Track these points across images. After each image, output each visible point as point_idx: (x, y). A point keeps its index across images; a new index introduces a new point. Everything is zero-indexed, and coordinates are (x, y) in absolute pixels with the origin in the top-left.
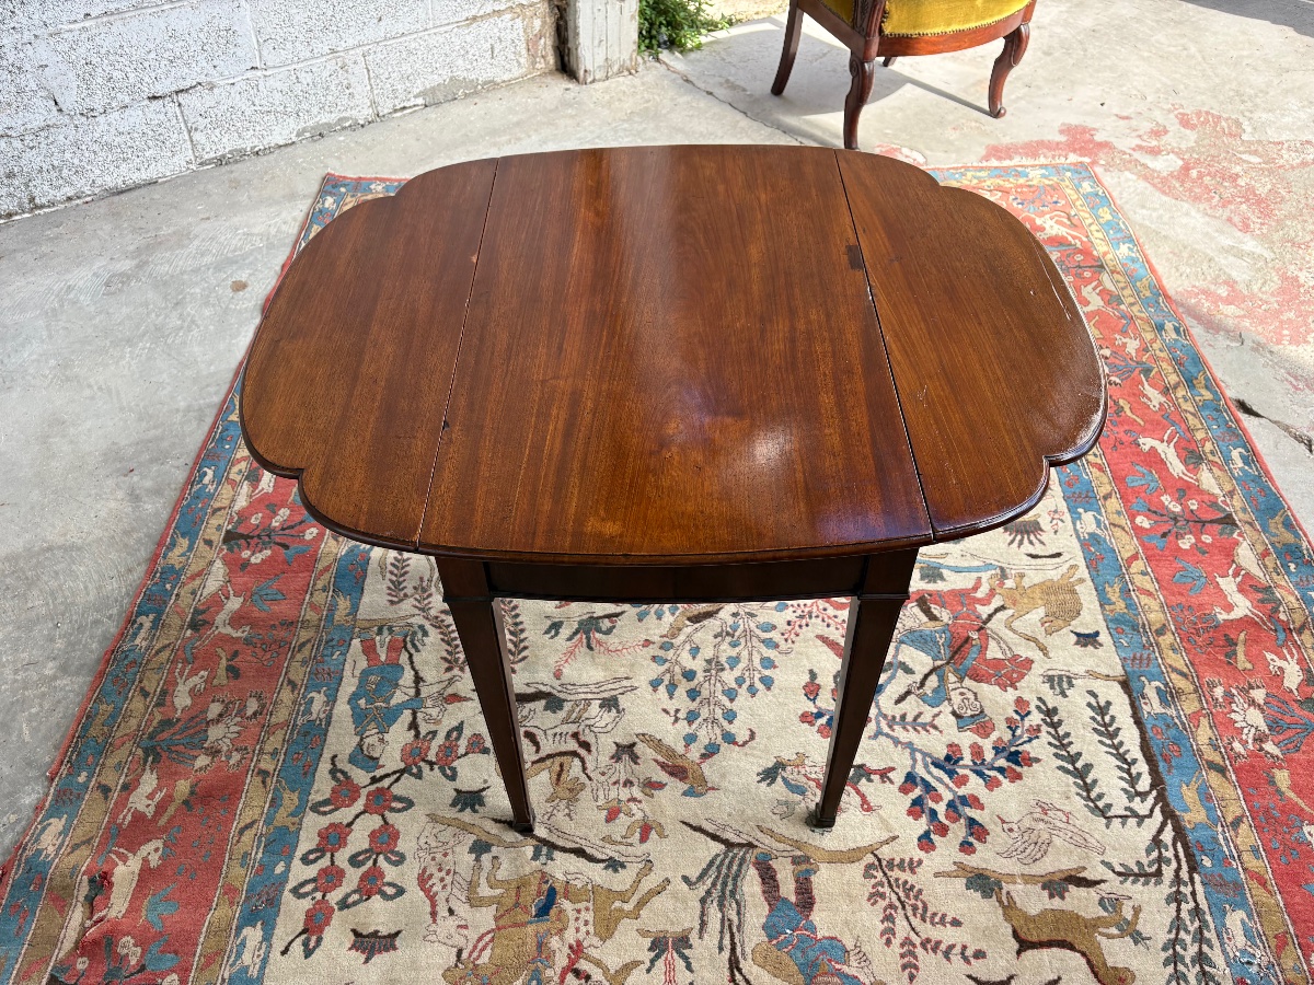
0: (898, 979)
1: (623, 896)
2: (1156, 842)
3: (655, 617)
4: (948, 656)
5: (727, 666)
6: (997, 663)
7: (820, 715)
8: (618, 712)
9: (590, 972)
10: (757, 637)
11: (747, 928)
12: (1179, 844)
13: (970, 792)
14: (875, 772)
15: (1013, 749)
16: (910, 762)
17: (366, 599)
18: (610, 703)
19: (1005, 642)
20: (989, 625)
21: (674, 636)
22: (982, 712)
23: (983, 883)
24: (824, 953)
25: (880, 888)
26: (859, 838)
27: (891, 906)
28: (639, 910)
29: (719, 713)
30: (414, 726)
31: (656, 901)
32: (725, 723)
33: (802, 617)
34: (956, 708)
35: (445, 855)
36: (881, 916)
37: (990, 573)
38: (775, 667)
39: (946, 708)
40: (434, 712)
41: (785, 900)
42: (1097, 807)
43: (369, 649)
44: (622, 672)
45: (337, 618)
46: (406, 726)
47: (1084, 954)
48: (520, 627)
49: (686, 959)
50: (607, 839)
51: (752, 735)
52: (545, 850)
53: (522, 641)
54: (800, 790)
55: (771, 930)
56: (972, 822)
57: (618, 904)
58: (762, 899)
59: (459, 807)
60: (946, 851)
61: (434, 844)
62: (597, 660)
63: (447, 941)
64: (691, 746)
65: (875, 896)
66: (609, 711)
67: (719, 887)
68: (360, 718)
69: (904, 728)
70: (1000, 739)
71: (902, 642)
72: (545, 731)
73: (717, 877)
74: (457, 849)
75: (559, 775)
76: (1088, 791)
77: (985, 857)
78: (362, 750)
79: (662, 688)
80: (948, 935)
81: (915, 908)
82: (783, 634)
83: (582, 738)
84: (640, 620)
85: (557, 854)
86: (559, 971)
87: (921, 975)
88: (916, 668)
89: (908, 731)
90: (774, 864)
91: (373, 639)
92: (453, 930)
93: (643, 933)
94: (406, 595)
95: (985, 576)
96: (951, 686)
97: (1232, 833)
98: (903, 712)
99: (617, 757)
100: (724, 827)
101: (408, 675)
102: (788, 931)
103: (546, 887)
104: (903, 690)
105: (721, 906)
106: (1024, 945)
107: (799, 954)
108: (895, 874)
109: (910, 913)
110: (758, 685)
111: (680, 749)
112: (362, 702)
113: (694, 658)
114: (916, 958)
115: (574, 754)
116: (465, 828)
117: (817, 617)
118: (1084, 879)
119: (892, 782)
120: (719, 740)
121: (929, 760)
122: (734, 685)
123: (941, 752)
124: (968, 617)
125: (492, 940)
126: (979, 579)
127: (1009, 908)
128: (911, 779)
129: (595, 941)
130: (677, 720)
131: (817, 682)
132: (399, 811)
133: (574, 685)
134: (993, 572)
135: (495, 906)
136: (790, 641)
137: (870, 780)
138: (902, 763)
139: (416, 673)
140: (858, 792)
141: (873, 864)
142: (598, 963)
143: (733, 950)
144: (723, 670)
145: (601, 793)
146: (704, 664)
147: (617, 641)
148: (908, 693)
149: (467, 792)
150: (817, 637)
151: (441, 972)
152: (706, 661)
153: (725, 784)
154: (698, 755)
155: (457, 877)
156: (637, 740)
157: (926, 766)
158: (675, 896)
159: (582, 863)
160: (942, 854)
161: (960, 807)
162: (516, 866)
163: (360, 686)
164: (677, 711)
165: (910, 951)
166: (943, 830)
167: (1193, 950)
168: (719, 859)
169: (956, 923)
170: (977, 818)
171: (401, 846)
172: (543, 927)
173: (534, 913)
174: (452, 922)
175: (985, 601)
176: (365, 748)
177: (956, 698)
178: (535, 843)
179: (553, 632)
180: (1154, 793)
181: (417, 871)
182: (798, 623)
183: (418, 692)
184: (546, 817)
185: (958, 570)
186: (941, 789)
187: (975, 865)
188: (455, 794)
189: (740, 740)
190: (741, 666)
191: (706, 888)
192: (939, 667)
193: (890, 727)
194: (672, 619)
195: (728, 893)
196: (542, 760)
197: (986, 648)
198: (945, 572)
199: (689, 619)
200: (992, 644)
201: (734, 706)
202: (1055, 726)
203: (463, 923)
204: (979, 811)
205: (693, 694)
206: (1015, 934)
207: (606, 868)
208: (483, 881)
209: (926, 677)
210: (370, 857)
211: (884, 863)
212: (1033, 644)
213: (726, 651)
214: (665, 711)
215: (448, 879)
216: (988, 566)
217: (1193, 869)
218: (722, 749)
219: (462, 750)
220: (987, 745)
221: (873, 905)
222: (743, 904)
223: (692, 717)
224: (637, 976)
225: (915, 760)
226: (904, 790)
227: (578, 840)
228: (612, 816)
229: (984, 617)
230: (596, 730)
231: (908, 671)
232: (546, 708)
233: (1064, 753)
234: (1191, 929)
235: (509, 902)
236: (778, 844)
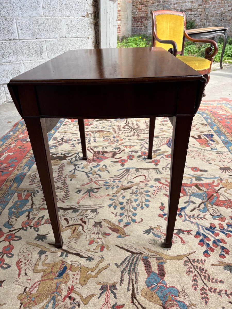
0: (201, 303)
1: (92, 270)
3: (111, 189)
4: (207, 199)
5: (134, 201)
6: (223, 201)
7: (165, 215)
8: (97, 213)
9: (75, 298)
10: (144, 194)
11: (139, 282)
13: (221, 238)
14: (185, 231)
16: (197, 229)
17: (22, 184)
18: (94, 211)
19: (225, 196)
20: (219, 192)
21: (117, 193)
22: (221, 214)
23: (230, 268)
24: (170, 292)
25: (190, 269)
26: (181, 252)
27: (195, 276)
28: (97, 275)
29: (131, 214)
30: (28, 216)
31: (105, 272)
32: (133, 217)
33: (158, 189)
34: (211, 213)
35: (28, 255)
36: (192, 279)
37: (217, 179)
38: (150, 202)
39: (208, 213)
40: (36, 212)
41: (154, 273)
43: (20, 196)
44: (99, 203)
45: (12, 188)
46: (26, 216)
48: (68, 191)
49: (114, 293)
50: (89, 250)
51: (142, 220)
52: (65, 253)
53: (68, 194)
54: (159, 237)
55: (148, 283)
56: (223, 248)
57: (89, 272)
58: (145, 272)
59: (37, 239)
60: (215, 257)
61: (25, 251)
62: (91, 199)
63: (22, 284)
64: (121, 223)
65: (189, 272)
66: (94, 213)
67: (128, 267)
68: (11, 214)
69: (194, 219)
70: (228, 222)
71: (191, 196)
72: (71, 218)
73: (128, 264)
74: (33, 253)
75: (74, 231)
77: (229, 259)
78: (9, 223)
79: (112, 207)
80: (219, 287)
81: (205, 277)
82: (152, 193)
83: (83, 220)
84: (106, 189)
85: (69, 255)
86: (63, 296)
87: (210, 301)
88: (197, 202)
89: (196, 219)
90: (149, 260)
91: (22, 193)
92: (25, 280)
93: (98, 283)
94: (35, 183)
96: (209, 207)
98: (193, 214)
99: (95, 226)
100: (131, 247)
101: (30, 202)
102: (155, 284)
103: (63, 266)
104: (193, 208)
105: (129, 274)
107: (160, 293)
108: (196, 264)
109: (203, 278)
110: (144, 206)
111: (117, 223)
112: (13, 210)
113: (123, 199)
114: (207, 295)
115: (80, 225)
116: (38, 246)
117: (163, 189)
119: (192, 234)
120: (130, 221)
121: (204, 228)
122: (136, 206)
123: (208, 226)
124: (212, 190)
125: (39, 285)
126: (214, 180)
128: (198, 234)
129: (79, 286)
130: (116, 215)
131: (164, 206)
132: (16, 240)
133: (83, 205)
135: (43, 272)
136: (154, 195)
137: (184, 234)
138: (195, 229)
139: (33, 202)
140: (180, 237)
141: (187, 261)
142: (79, 294)
143: (133, 290)
144: (132, 202)
145: (88, 236)
146: (127, 201)
147: (98, 195)
148: (195, 209)
149: (41, 235)
150: (163, 194)
151: (17, 295)
152: (127, 200)
153: (132, 234)
154: (123, 225)
155: (31, 262)
156: (102, 221)
157: (203, 230)
158: (111, 270)
159: (78, 258)
160: (213, 258)
161: (218, 243)
162: (54, 259)
163: (14, 205)
164: (117, 213)
165: (204, 292)
166: (213, 250)
168: (129, 258)
169: (222, 282)
170: (225, 246)
171: (13, 252)
172: (59, 280)
173: (57, 275)
174: (25, 278)
175: (217, 186)
176: (10, 222)
177: (211, 210)
178: (62, 251)
179: (78, 192)
181: (17, 260)
182: (157, 191)
183: (32, 207)
184: (67, 243)
185: (207, 178)
186: (210, 237)
187: (226, 262)
188: (37, 236)
189: (138, 221)
190: (138, 201)
191: (123, 267)
192: (204, 202)
193: (189, 218)
194: (117, 189)
195: (132, 269)
196: (69, 226)
197: (219, 197)
198: (203, 179)
199: (122, 189)
200: (221, 196)
201: (136, 212)
203: (29, 278)
204: (225, 244)
205: (122, 208)
207: (87, 260)
208: (40, 264)
209: (200, 205)
210: (1, 255)
211: (191, 261)
213: (134, 197)
214: (113, 213)
215: (28, 263)
216: (216, 178)
218: (131, 224)
219: (42, 223)
220: (224, 224)
221: (188, 275)
222: (137, 273)
223: (121, 215)
224: (94, 300)
225: (199, 228)
226: (196, 237)
227: (78, 250)
228: (91, 243)
229: (217, 189)
230: (89, 218)
231: (194, 203)
232: (73, 212)
235: (48, 271)
236: (151, 253)
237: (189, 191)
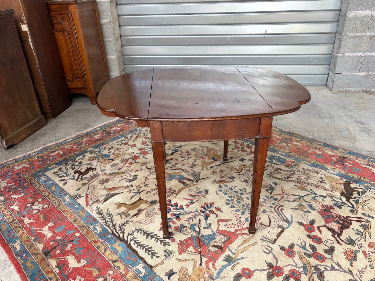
2: (123, 232)
5: (238, 200)
7: (211, 206)
8: (243, 181)
10: (242, 210)
12: (118, 235)
14: (190, 205)
16: (185, 211)
18: (246, 181)
22: (180, 232)
23: (153, 203)
25: (170, 190)
26: (181, 193)
29: (228, 193)
32: (224, 192)
38: (230, 207)
39: (189, 226)
41: (184, 180)
42: (140, 230)
45: (305, 161)
47: (128, 205)
49: (189, 166)
51: (217, 194)
52: (223, 162)
54: (199, 193)
55: (181, 176)
58: (187, 178)
59: (242, 159)
64: (224, 185)
70: (171, 229)
71: (214, 234)
75: (237, 170)
76: (144, 232)
77: (157, 206)
79: (242, 189)
80: (154, 192)
82: (238, 215)
83: (242, 175)
90: (191, 182)
93: (198, 165)
95: (215, 272)
96: (192, 232)
97: (106, 247)
99: (233, 177)
103: (217, 160)
106: (140, 199)
108: (170, 193)
110: (228, 202)
113: (246, 197)
115: (239, 172)
117: (237, 224)
118: (135, 216)
119: (185, 205)
121: (182, 214)
122: (232, 198)
123: (181, 217)
127: (146, 202)
128: (182, 208)
129: (203, 160)
131: (219, 212)
134: (215, 276)
136: (235, 215)
137: (189, 203)
140: (189, 199)
141: (175, 192)
143: (184, 171)
146: (243, 198)
154: (221, 185)
156: (234, 180)
158: (199, 170)
159: (217, 164)
164: (234, 188)
167: (107, 219)
168: (199, 177)
169: (154, 194)
171: (241, 152)
175: (207, 263)
177: (189, 230)
179: (274, 183)
180: (129, 243)
185: (224, 267)
186: (175, 211)
190: (236, 203)
192: (199, 234)
193: (196, 214)
196: (242, 169)
200: (193, 251)
201: (227, 196)
202: (161, 241)
205: (236, 192)
206: (143, 200)
207: (213, 166)
209: (200, 229)
212: (183, 260)
213: (243, 203)
217: (113, 233)
218: (219, 189)
220: (173, 225)
222: (189, 175)
223: (231, 189)
225: (185, 212)
226: (182, 206)
228: (222, 171)
229: (203, 257)
231: (204, 228)
233: (155, 237)
234: (109, 223)
236: (193, 184)
237: (219, 237)
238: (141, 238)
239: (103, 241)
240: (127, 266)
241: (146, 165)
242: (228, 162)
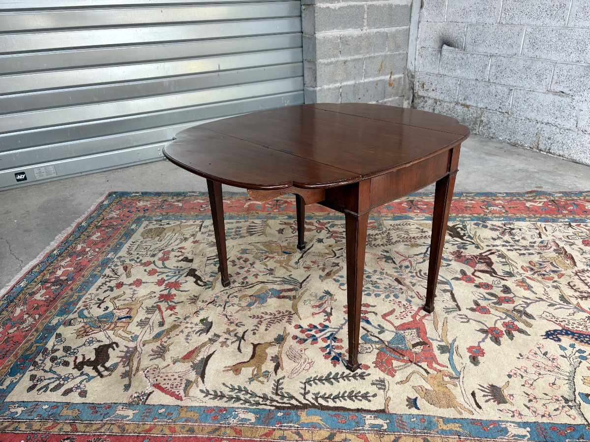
1: (287, 264)
2: (292, 397)
4: (391, 346)
5: (374, 286)
6: (389, 363)
9: (266, 260)
10: (391, 294)
11: (274, 285)
12: (290, 405)
13: (319, 342)
14: (329, 318)
15: (340, 359)
16: (333, 327)
19: (403, 368)
20: (414, 365)
21: (387, 275)
23: (280, 340)
24: (262, 299)
25: (281, 313)
27: (275, 315)
28: (282, 267)
33: (405, 306)
34: (361, 345)
36: (272, 313)
38: (376, 297)
39: (361, 341)
41: (281, 293)
42: (310, 381)
43: (373, 223)
45: (383, 218)
47: (248, 361)
49: (267, 274)
50: (306, 262)
51: (344, 290)
53: (380, 246)
54: (321, 299)
55: (271, 290)
56: (305, 340)
58: (282, 289)
60: (294, 332)
64: (338, 277)
65: (279, 312)
67: (287, 281)
70: (346, 356)
71: (397, 333)
73: (291, 281)
76: (319, 380)
77: (290, 342)
80: (262, 327)
81: (273, 321)
82: (394, 300)
84: (393, 268)
85: (301, 254)
86: (268, 255)
87: (251, 318)
88: (382, 335)
90: (294, 291)
95: (450, 370)
96: (373, 345)
97: (294, 431)
99: (334, 263)
100: (308, 282)
102: (271, 293)
105: (281, 281)
106: (255, 346)
107: (263, 295)
108: (287, 318)
109: (271, 319)
110: (367, 292)
111: (338, 274)
113: (378, 279)
114: (257, 318)
115: (335, 255)
118: (278, 369)
119: (324, 321)
120: (341, 282)
121: (334, 332)
123: (338, 336)
124: (418, 358)
125: (278, 246)
127: (270, 344)
128: (325, 326)
129: (275, 260)
131: (370, 307)
136: (391, 302)
137: (325, 316)
138: (333, 325)
140: (320, 312)
141: (291, 313)
143: (267, 283)
145: (321, 260)
147: (383, 263)
148: (368, 331)
150: (395, 309)
153: (324, 283)
154: (335, 278)
156: (341, 267)
157: (331, 331)
158: (286, 273)
159: (298, 258)
160: (293, 330)
161: (312, 338)
165: (259, 317)
166: (302, 332)
167: (242, 397)
168: (297, 281)
169: (266, 330)
170: (307, 342)
177: (367, 346)
180: (317, 404)
182: (401, 305)
185: (451, 360)
186: (321, 334)
189: (341, 287)
190: (375, 289)
192: (384, 343)
195: (285, 282)
196: (333, 251)
197: (398, 361)
198: (447, 355)
199: (396, 278)
200: (402, 364)
202: (354, 377)
204: (310, 343)
206: (259, 344)
207: (296, 261)
209: (378, 338)
211: (291, 315)
212: (404, 379)
213: (382, 286)
216: (457, 372)
217: (277, 407)
218: (338, 283)
220: (342, 351)
221: (276, 311)
225: (334, 329)
226: (321, 324)
228: (314, 262)
229: (420, 364)
230: (344, 259)
231: (380, 333)
233: (339, 377)
234: (251, 399)
236: (301, 293)
237: (407, 334)
238: (325, 389)
239: (278, 426)
240: (354, 430)
241: (200, 299)
242: (309, 249)
